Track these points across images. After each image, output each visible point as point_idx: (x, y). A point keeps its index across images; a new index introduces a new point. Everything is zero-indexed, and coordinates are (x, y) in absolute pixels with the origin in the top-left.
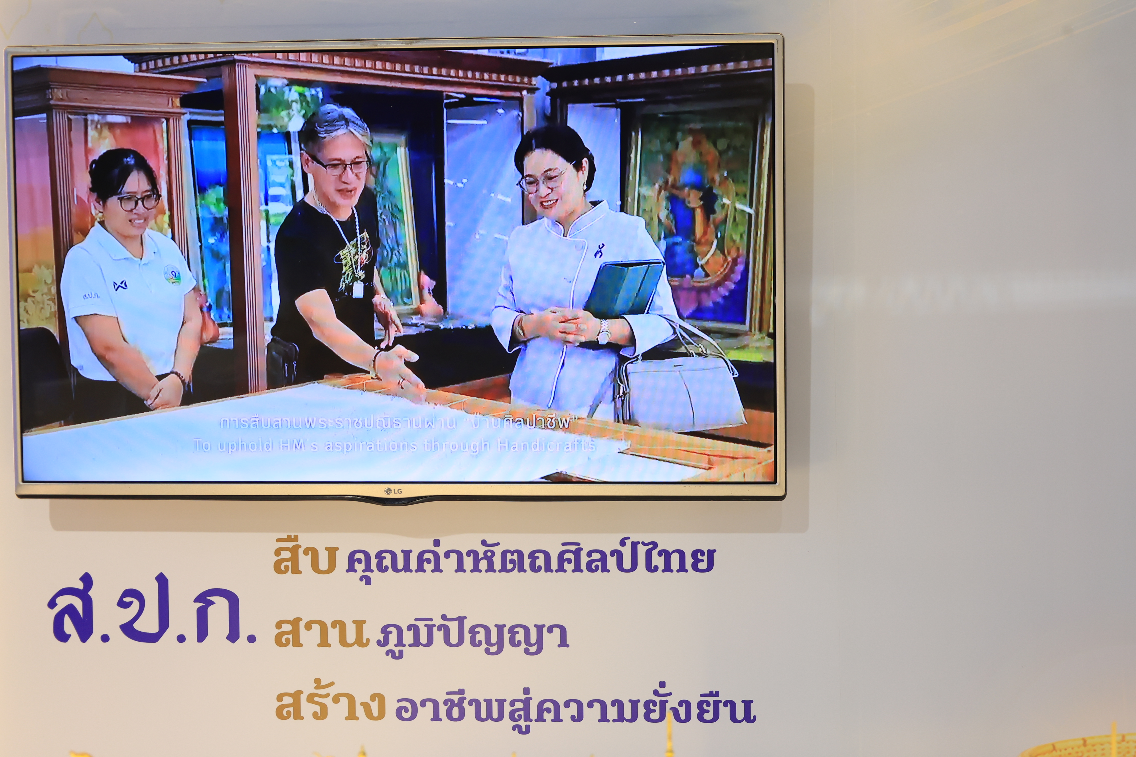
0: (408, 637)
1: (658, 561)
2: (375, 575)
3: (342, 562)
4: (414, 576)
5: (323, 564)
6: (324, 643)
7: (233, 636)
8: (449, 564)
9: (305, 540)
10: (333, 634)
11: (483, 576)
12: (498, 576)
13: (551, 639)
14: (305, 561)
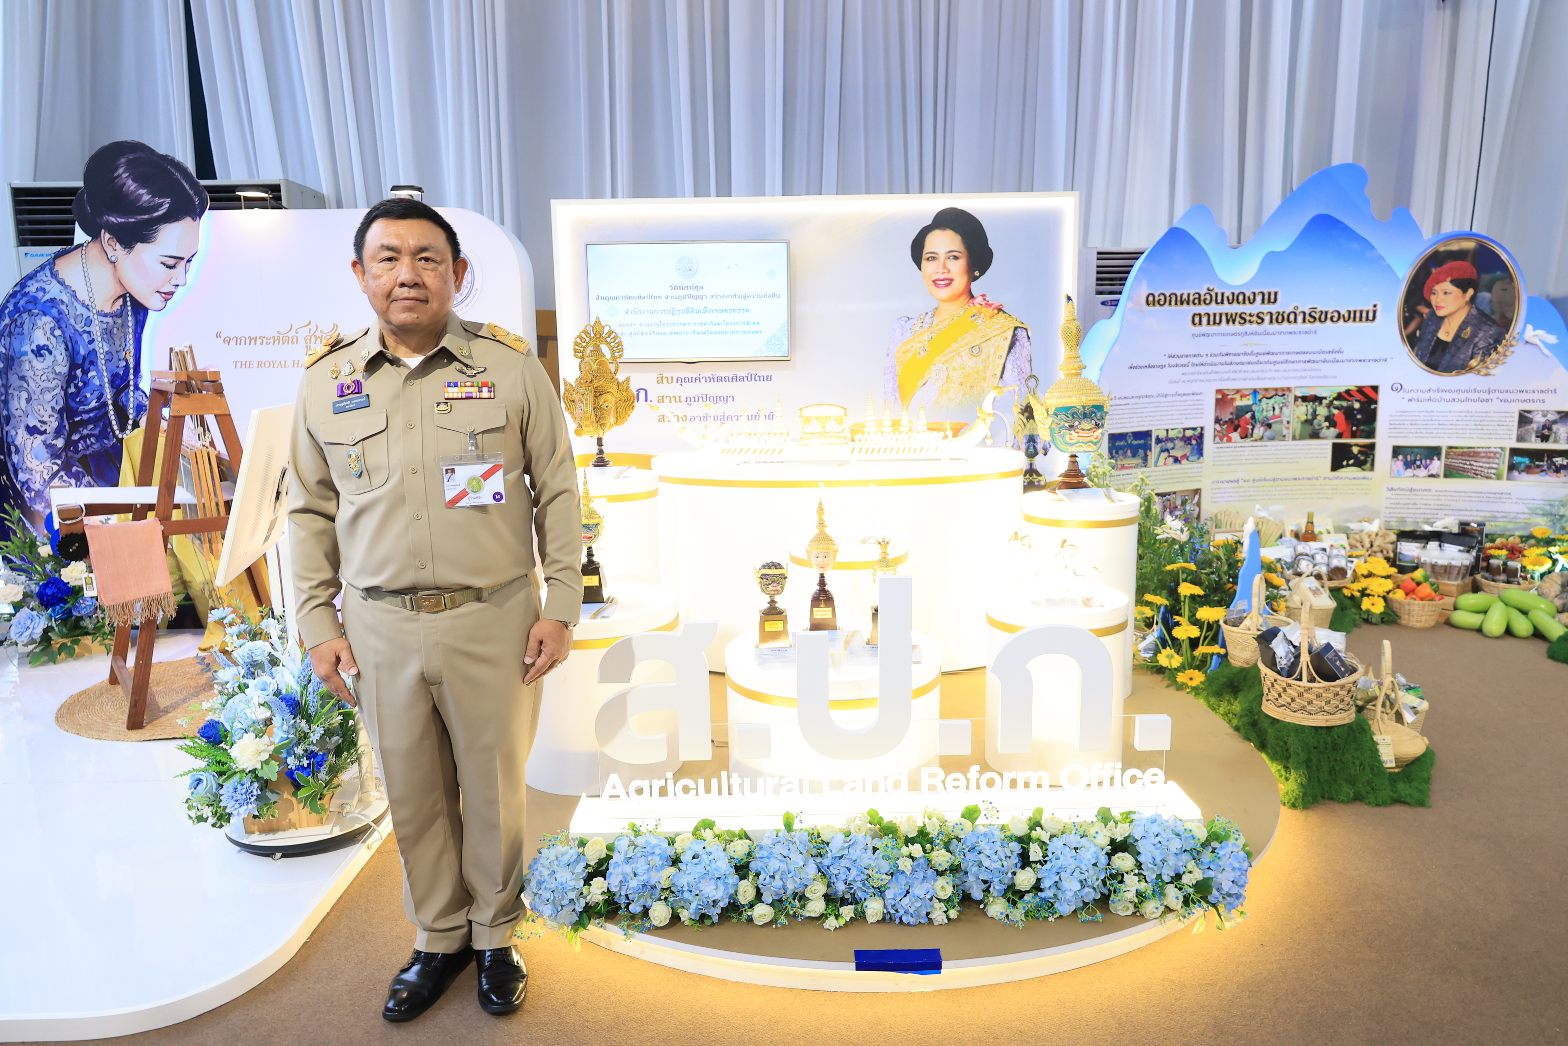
0: (693, 400)
1: (757, 378)
2: (683, 383)
3: (675, 380)
4: (694, 383)
5: (670, 381)
6: (670, 401)
7: (646, 400)
8: (703, 380)
9: (665, 375)
10: (673, 400)
11: (712, 383)
12: (716, 383)
13: (730, 400)
14: (665, 380)
